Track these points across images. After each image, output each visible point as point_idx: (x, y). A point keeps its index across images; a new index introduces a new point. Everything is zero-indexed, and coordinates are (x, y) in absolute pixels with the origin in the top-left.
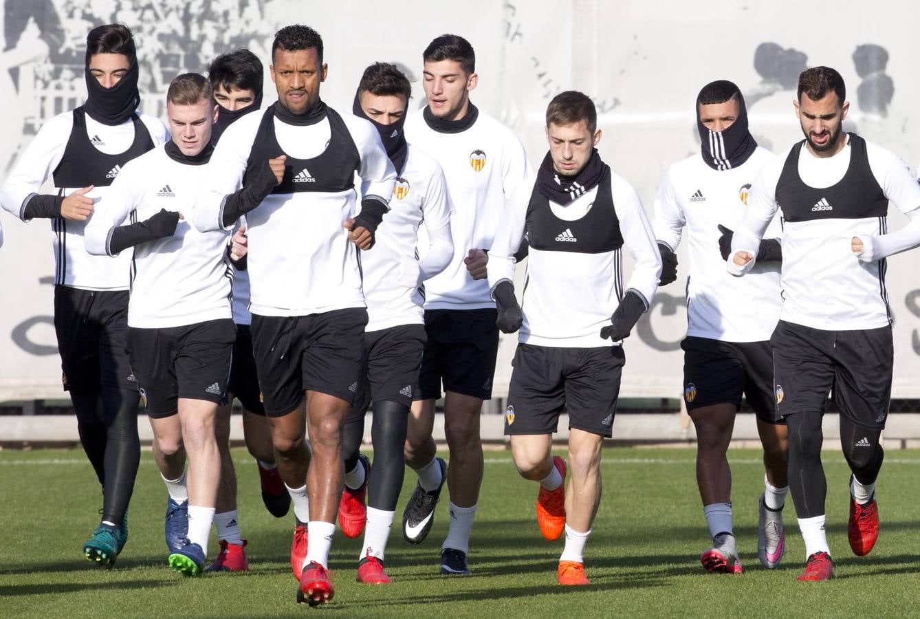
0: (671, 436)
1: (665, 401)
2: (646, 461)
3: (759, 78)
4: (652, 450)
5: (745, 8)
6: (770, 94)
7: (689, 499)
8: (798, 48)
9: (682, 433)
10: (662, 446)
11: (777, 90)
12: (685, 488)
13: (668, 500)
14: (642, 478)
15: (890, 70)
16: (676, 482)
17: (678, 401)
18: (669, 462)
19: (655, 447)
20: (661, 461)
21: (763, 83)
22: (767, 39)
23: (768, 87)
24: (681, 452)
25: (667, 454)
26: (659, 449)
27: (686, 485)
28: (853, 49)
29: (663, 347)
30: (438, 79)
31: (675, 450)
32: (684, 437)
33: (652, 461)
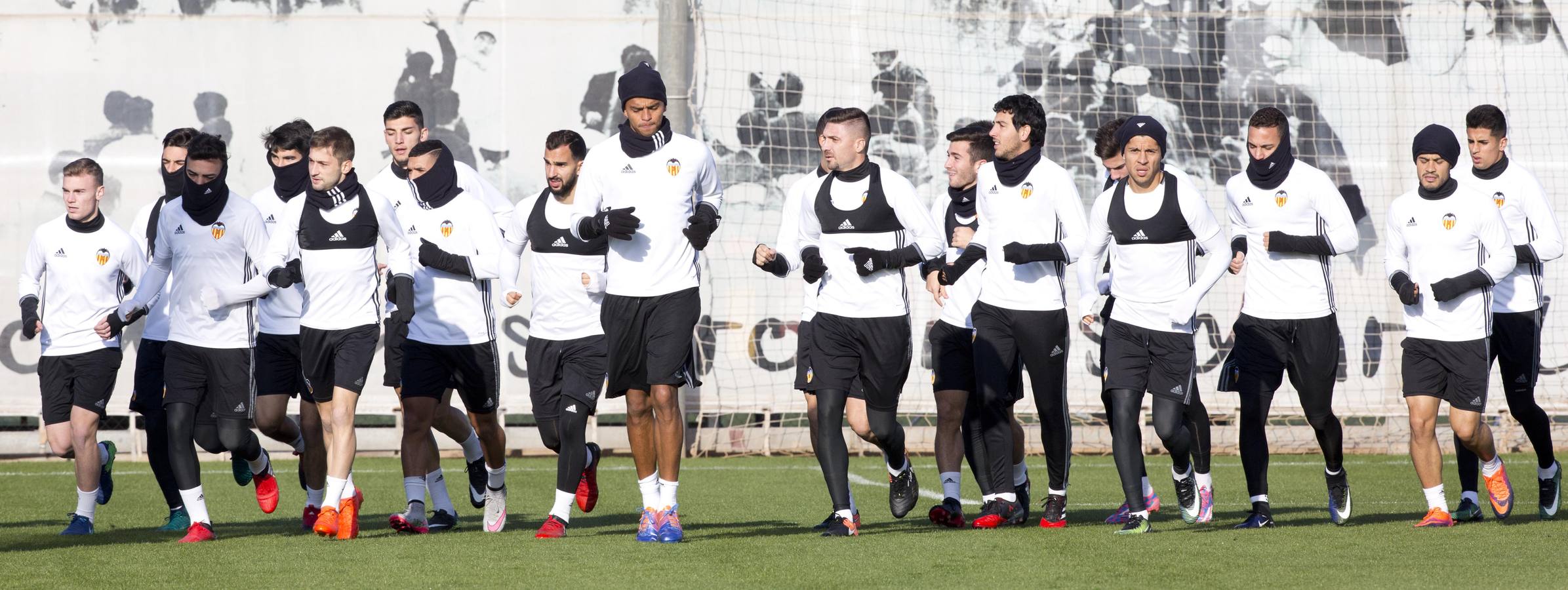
0: (29, 451)
1: (24, 419)
2: (8, 474)
3: (109, 124)
4: (13, 463)
5: (95, 60)
6: (118, 138)
7: (48, 508)
8: (145, 96)
9: (40, 448)
10: (21, 460)
11: (126, 134)
12: (44, 498)
13: (29, 509)
14: (4, 490)
15: (229, 115)
16: (36, 493)
17: (36, 420)
18: (29, 474)
19: (15, 461)
20: (21, 473)
21: (112, 128)
22: (116, 88)
23: (117, 132)
24: (39, 465)
25: (27, 467)
26: (19, 463)
27: (45, 496)
28: (195, 96)
29: (23, 370)
30: (399, 131)
31: (34, 464)
32: (42, 452)
33: (13, 474)
